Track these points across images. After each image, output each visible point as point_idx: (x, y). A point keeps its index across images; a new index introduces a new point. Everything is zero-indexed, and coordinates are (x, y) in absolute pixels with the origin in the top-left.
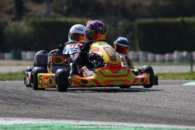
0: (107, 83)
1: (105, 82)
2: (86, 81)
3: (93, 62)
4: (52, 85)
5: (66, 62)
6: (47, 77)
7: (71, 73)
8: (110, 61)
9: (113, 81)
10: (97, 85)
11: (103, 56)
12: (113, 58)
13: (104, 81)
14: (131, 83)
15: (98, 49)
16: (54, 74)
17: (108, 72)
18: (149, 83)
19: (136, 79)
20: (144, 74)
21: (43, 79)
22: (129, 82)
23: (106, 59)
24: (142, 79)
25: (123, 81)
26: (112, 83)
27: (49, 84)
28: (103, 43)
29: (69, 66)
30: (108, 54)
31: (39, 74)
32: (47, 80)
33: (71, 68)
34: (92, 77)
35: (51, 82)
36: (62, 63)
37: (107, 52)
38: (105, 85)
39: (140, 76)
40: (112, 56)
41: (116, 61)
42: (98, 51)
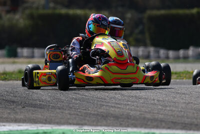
0: (114, 80)
1: (112, 80)
3: (96, 57)
4: (52, 82)
5: (65, 58)
6: (45, 74)
7: (71, 70)
8: (116, 57)
9: (121, 79)
10: (103, 83)
11: (108, 51)
13: (112, 78)
14: (140, 81)
15: (103, 43)
16: (54, 71)
17: (115, 68)
18: (158, 82)
19: (145, 77)
20: (153, 72)
21: (41, 76)
22: (138, 80)
23: (112, 54)
24: (152, 77)
25: (132, 78)
26: (119, 81)
27: (48, 82)
28: (106, 37)
29: (69, 62)
30: (114, 49)
31: (34, 71)
32: (44, 77)
33: (71, 65)
34: (97, 74)
35: (49, 79)
37: (113, 47)
38: (112, 83)
39: (149, 74)
40: (119, 51)
41: (123, 56)
42: (102, 46)
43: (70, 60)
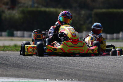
1: (68, 51)
2: (56, 49)
3: (61, 38)
5: (44, 38)
6: (31, 47)
8: (72, 37)
9: (73, 50)
10: (63, 52)
11: (67, 34)
12: (74, 35)
13: (68, 49)
14: (85, 52)
15: (65, 29)
16: (36, 45)
17: (70, 44)
18: (97, 53)
19: (89, 49)
20: (94, 47)
21: (29, 48)
22: (84, 51)
23: (70, 35)
24: (93, 50)
25: (80, 50)
26: (72, 51)
27: (33, 52)
28: (67, 26)
29: (46, 40)
31: (26, 46)
32: (31, 49)
33: (47, 42)
34: (60, 47)
35: (33, 50)
36: (41, 38)
37: (70, 31)
38: (68, 52)
39: (91, 48)
40: (74, 34)
41: (76, 37)
42: (64, 31)
43: (47, 39)
